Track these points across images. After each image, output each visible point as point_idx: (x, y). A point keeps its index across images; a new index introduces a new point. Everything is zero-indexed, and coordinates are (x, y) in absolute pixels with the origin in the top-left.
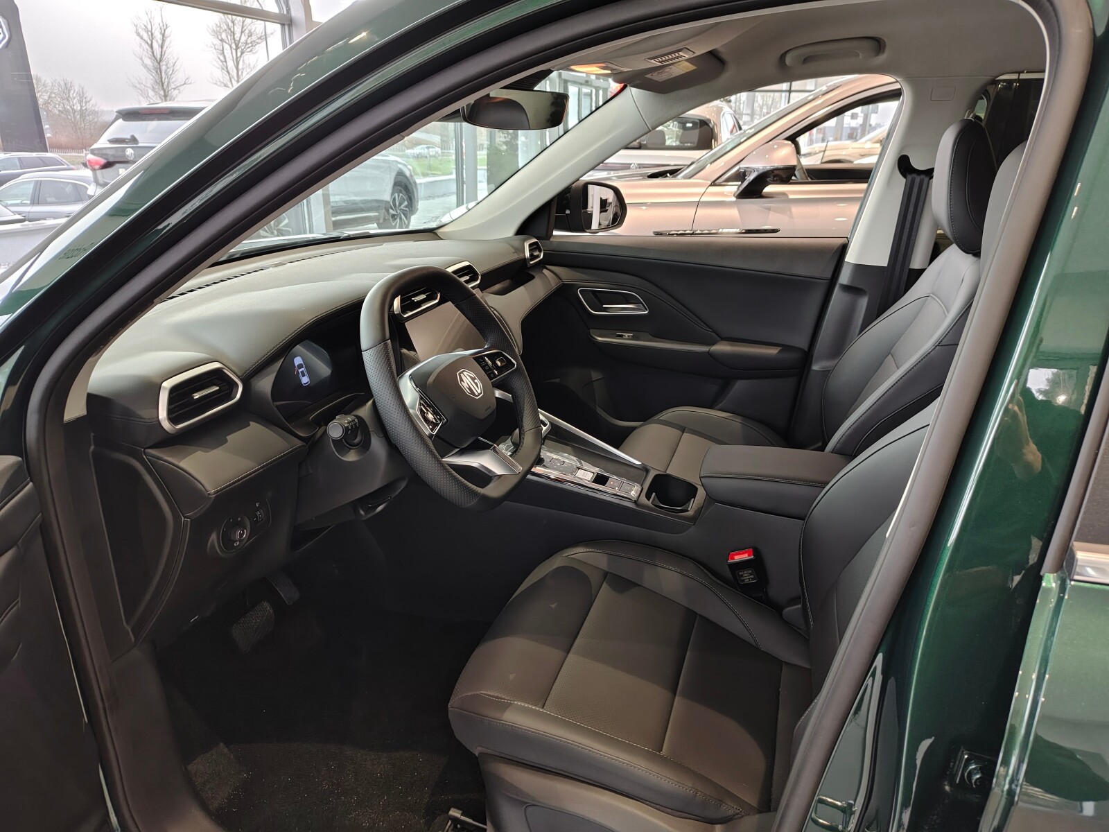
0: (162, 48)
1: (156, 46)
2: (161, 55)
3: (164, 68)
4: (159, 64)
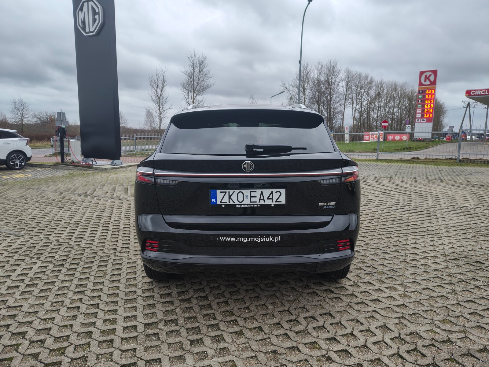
1: (159, 91)
2: (161, 95)
3: (161, 100)
4: (159, 99)
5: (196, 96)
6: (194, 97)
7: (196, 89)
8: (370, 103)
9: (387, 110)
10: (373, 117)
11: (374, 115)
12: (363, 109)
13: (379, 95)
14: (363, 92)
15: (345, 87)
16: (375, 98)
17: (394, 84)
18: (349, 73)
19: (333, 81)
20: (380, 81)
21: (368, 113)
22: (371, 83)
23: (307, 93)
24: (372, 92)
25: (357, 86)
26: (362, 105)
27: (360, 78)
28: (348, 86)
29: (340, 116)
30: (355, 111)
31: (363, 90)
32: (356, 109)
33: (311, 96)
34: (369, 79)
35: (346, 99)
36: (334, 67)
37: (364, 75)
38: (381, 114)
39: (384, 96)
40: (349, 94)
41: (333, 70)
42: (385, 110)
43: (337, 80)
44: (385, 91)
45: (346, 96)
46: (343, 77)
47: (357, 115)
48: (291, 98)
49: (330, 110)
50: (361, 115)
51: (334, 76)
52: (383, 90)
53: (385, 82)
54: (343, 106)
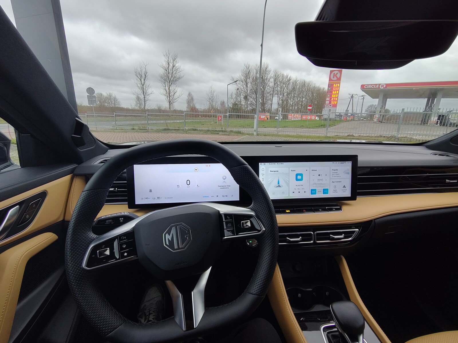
0: (144, 80)
2: (144, 83)
3: (144, 87)
4: (143, 86)
5: (171, 85)
6: (169, 86)
7: (170, 79)
8: (288, 94)
9: (299, 99)
10: (290, 104)
11: (291, 102)
12: (284, 98)
13: (294, 89)
14: (284, 86)
15: (273, 82)
16: (291, 91)
17: (304, 82)
18: (276, 72)
19: (266, 78)
20: (295, 79)
21: (287, 100)
22: (290, 80)
23: (249, 86)
24: (290, 87)
25: (281, 82)
26: (283, 95)
27: (283, 77)
28: (276, 82)
29: (270, 102)
30: (279, 99)
31: (285, 85)
32: (280, 98)
33: (251, 88)
34: (288, 78)
35: (274, 91)
36: (266, 68)
37: (285, 75)
38: (295, 102)
39: (297, 90)
40: (276, 88)
41: (266, 70)
42: (298, 99)
43: (268, 77)
44: (298, 87)
45: (274, 89)
46: (272, 75)
47: (280, 102)
48: (238, 89)
49: (264, 98)
50: (283, 102)
51: (266, 75)
52: (297, 85)
53: (298, 80)
54: (272, 95)
